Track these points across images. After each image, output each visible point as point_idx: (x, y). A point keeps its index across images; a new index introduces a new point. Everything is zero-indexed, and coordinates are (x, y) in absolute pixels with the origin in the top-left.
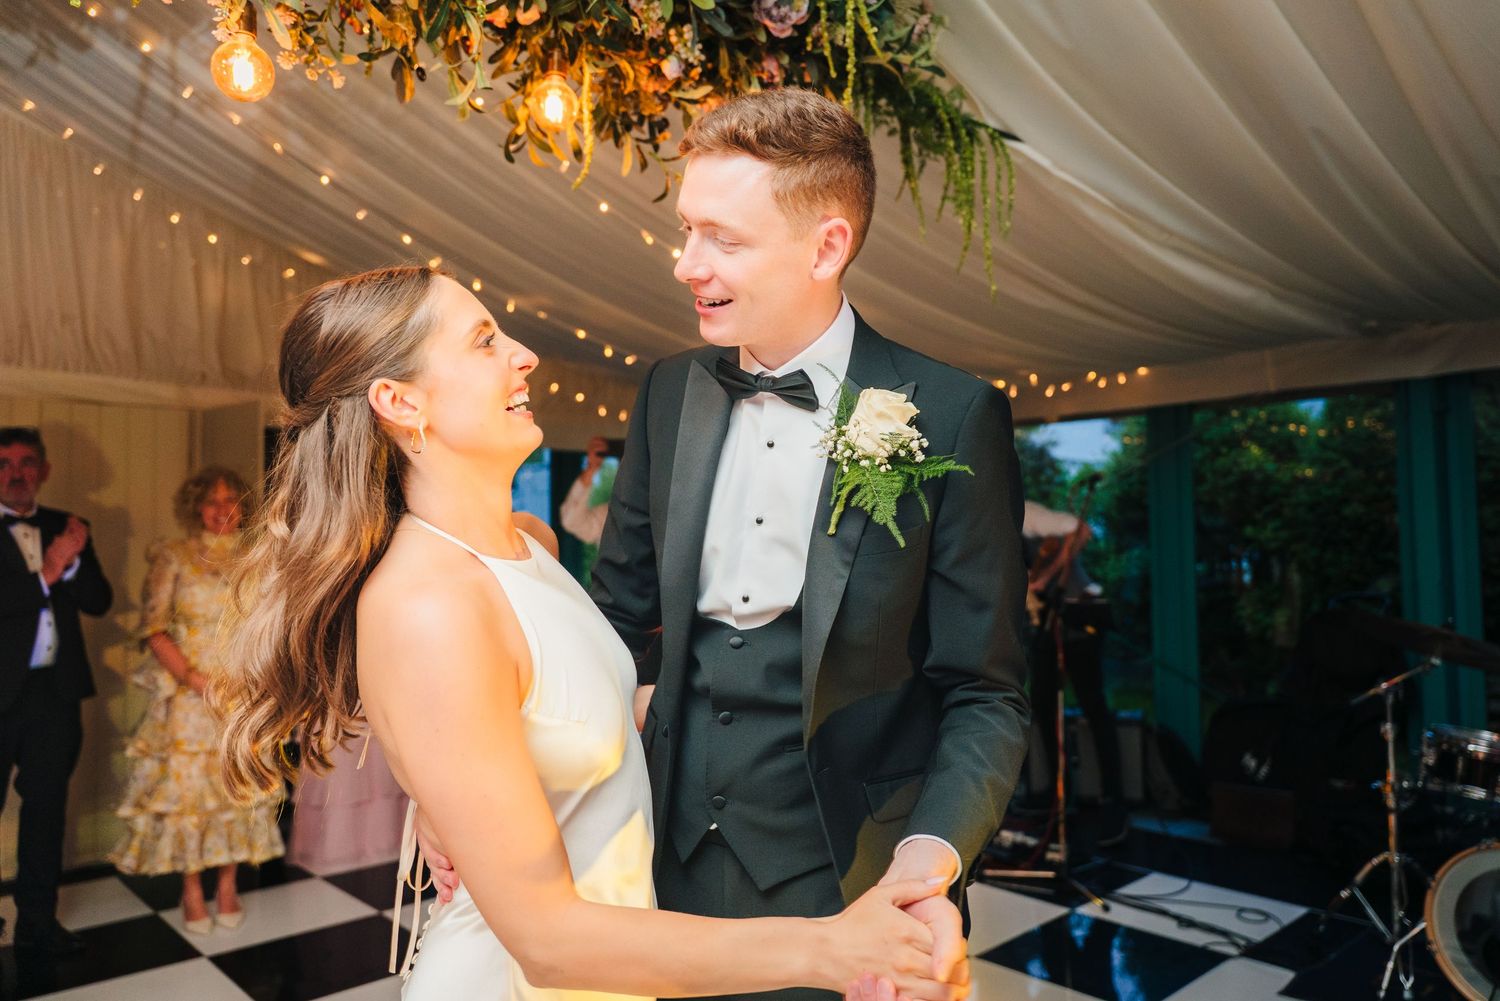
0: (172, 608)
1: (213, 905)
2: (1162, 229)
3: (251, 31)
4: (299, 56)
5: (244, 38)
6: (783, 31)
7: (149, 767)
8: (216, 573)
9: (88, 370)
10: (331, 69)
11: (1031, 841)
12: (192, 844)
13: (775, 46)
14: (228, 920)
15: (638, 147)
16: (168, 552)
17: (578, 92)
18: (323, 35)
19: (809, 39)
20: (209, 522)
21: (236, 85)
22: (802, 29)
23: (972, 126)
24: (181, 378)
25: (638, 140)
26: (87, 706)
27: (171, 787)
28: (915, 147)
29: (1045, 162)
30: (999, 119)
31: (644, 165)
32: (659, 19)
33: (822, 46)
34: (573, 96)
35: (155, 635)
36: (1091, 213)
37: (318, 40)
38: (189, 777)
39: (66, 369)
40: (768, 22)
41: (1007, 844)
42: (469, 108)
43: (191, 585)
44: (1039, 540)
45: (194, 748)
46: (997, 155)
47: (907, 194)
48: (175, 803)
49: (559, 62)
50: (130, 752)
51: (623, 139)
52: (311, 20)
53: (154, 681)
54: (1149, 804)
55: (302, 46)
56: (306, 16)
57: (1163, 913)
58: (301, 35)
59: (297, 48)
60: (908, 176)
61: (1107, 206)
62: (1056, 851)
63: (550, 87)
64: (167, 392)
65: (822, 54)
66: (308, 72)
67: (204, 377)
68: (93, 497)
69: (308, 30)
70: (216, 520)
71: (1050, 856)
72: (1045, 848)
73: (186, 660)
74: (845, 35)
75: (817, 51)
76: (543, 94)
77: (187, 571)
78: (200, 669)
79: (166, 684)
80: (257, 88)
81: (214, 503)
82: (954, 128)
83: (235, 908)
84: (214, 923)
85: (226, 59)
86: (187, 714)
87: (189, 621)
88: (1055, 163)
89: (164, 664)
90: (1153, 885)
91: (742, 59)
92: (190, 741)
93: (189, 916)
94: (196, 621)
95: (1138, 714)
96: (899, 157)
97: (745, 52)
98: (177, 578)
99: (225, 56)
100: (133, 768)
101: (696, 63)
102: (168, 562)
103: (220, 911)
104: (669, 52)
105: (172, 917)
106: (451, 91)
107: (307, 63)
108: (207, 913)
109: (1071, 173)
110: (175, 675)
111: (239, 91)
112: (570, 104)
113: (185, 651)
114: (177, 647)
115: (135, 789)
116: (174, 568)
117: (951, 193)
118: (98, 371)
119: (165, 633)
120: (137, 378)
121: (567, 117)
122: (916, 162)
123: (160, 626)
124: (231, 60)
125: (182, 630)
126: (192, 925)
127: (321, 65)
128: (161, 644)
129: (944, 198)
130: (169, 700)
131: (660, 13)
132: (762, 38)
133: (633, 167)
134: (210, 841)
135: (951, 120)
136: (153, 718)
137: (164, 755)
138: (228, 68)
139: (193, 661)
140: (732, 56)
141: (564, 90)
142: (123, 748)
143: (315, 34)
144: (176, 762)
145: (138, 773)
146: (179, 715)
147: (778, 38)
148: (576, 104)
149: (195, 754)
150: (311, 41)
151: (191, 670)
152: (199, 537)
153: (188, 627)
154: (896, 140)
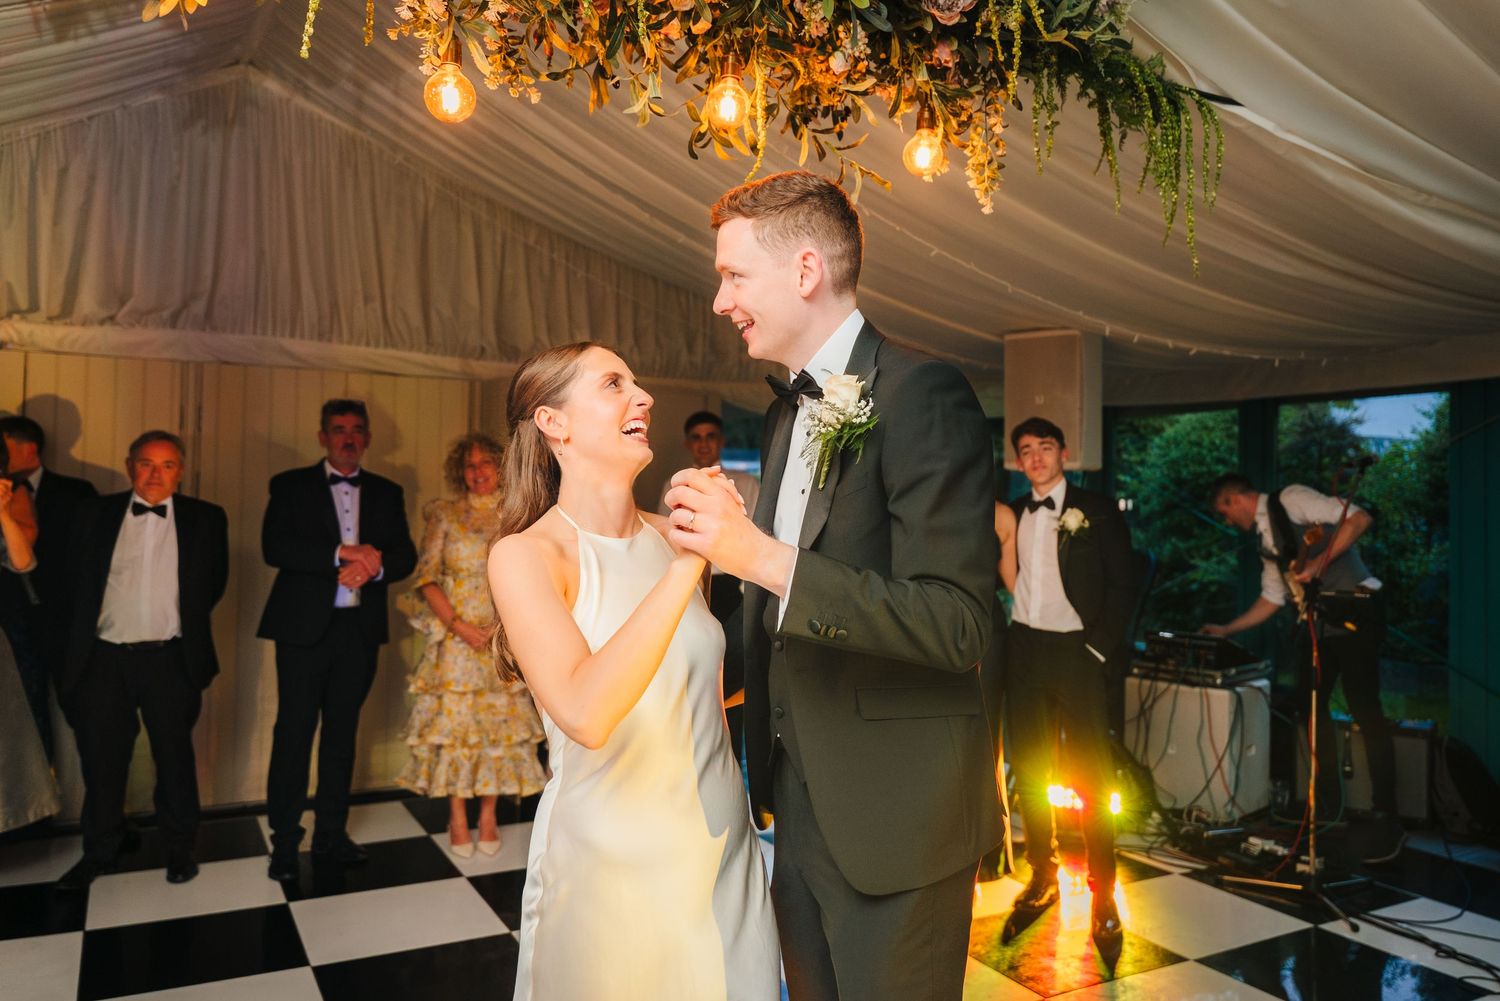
0: (443, 562)
1: (476, 833)
2: (1419, 190)
3: (456, 62)
4: (502, 75)
5: (450, 67)
6: (951, 18)
7: (426, 703)
8: (478, 531)
9: (386, 345)
10: (529, 86)
11: (1281, 851)
12: (464, 773)
13: (944, 33)
14: (487, 847)
15: (815, 137)
16: (438, 512)
17: (751, 91)
18: (523, 57)
19: (978, 24)
20: (471, 484)
21: (445, 109)
22: (972, 15)
23: (1173, 92)
24: (464, 352)
25: (814, 131)
26: (383, 650)
27: (444, 722)
28: (1114, 118)
29: (1268, 125)
30: (1211, 83)
31: (822, 155)
32: (822, 19)
33: (991, 31)
34: (745, 95)
35: (426, 585)
36: (1329, 175)
37: (519, 61)
38: (459, 713)
39: (368, 344)
40: (934, 12)
41: (1256, 851)
42: (649, 111)
43: (456, 541)
44: (1308, 527)
45: (461, 689)
46: (1206, 122)
47: (1105, 167)
48: (447, 736)
49: (733, 64)
50: (412, 689)
51: (801, 130)
52: (513, 44)
53: (428, 626)
54: (1434, 825)
55: (507, 67)
56: (510, 41)
57: (1422, 940)
58: (505, 59)
59: (501, 70)
60: (1106, 148)
61: (1347, 168)
62: (1307, 863)
63: (725, 89)
64: (452, 364)
65: (990, 37)
66: (511, 90)
67: (483, 350)
68: (388, 459)
69: (511, 54)
70: (476, 482)
71: (1300, 867)
72: (1296, 859)
73: (453, 609)
74: (1014, 18)
75: (987, 35)
76: (720, 95)
77: (454, 529)
78: (465, 617)
79: (437, 630)
80: (461, 111)
81: (472, 466)
82: (1154, 98)
83: (493, 837)
84: (476, 848)
85: (436, 87)
86: (456, 657)
87: (456, 573)
88: (1279, 125)
89: (435, 612)
90: (1419, 909)
91: (912, 48)
92: (458, 682)
93: (455, 840)
94: (462, 575)
95: (1427, 725)
96: (1098, 130)
97: (914, 41)
98: (446, 535)
99: (434, 85)
100: (415, 703)
101: (862, 56)
102: (440, 521)
103: (481, 838)
104: (835, 49)
105: (441, 840)
106: (633, 99)
107: (510, 82)
108: (470, 839)
109: (1301, 137)
110: (444, 622)
111: (447, 114)
112: (741, 102)
113: (453, 601)
114: (445, 597)
115: (417, 720)
116: (444, 526)
117: (1152, 165)
118: (394, 346)
119: (434, 584)
120: (427, 352)
121: (741, 115)
122: (1115, 135)
123: (430, 578)
124: (439, 88)
125: (450, 581)
126: (456, 849)
127: (522, 85)
128: (429, 593)
129: (1146, 170)
130: (440, 644)
131: (822, 14)
132: (929, 27)
133: (810, 156)
134: (482, 773)
135: (1150, 90)
136: (428, 659)
137: (439, 693)
138: (437, 94)
139: (459, 610)
140: (902, 45)
141: (738, 91)
142: (407, 685)
143: (516, 56)
144: (449, 700)
145: (419, 707)
146: (449, 658)
147: (945, 25)
148: (748, 103)
149: (464, 694)
150: (512, 64)
151: (458, 618)
152: (466, 498)
153: (455, 580)
154: (1095, 111)
